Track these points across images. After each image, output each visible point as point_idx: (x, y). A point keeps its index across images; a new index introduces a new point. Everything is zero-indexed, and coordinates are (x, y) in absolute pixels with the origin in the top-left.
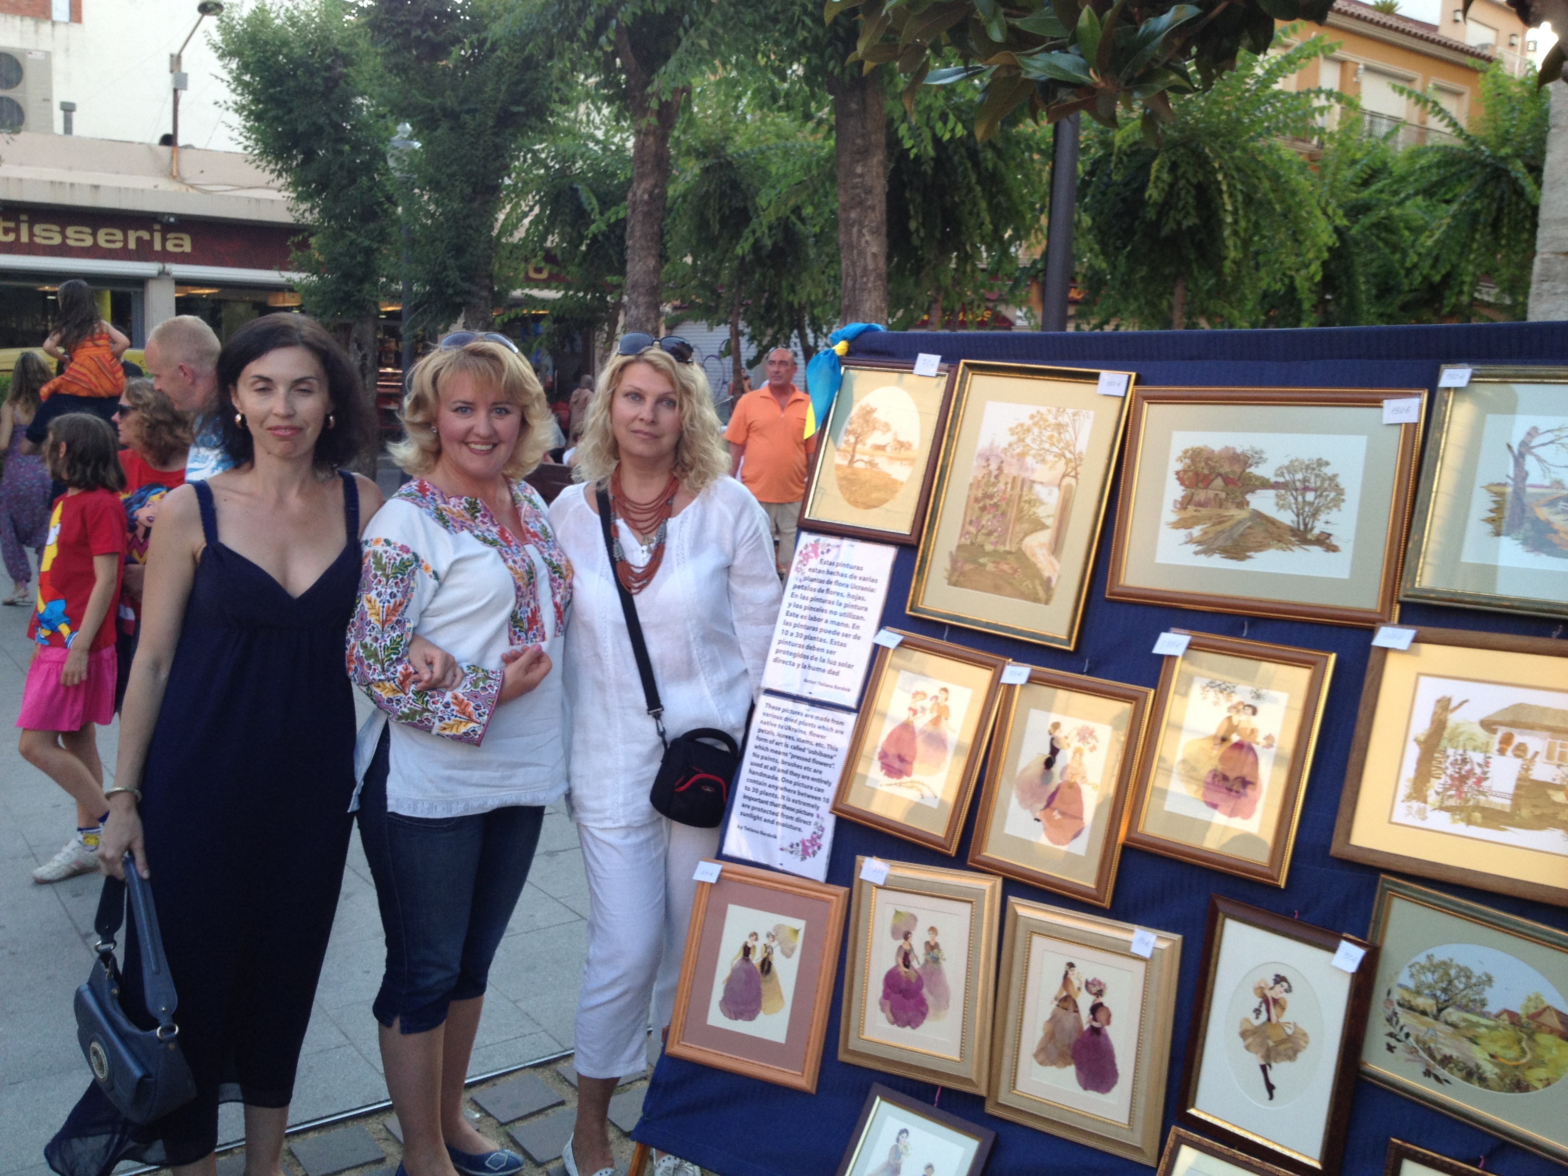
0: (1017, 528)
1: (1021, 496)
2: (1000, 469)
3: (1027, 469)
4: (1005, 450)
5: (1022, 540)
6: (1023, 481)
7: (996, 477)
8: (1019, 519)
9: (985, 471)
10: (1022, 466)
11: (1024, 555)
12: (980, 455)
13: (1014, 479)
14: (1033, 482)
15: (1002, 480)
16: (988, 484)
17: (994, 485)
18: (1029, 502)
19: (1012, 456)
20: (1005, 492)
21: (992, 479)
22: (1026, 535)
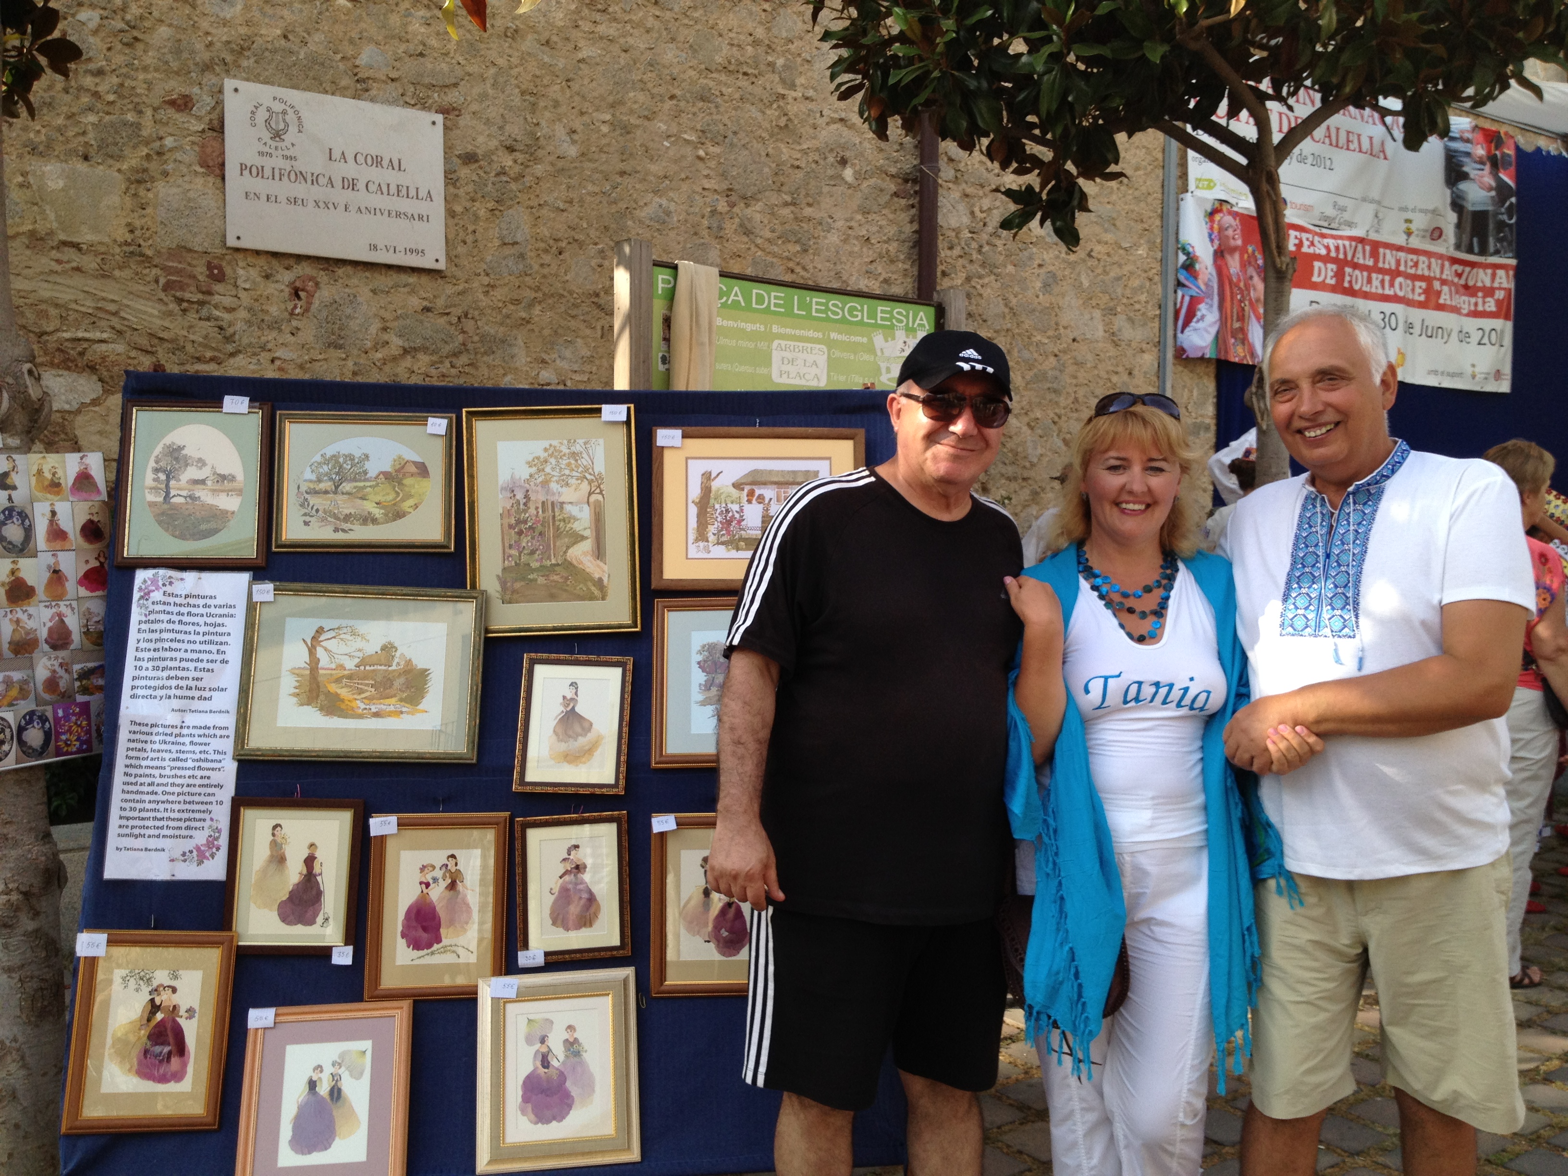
0: (558, 544)
1: (554, 517)
2: (527, 497)
3: (554, 494)
4: (527, 481)
5: (565, 552)
6: (553, 503)
7: (525, 504)
8: (558, 534)
9: (512, 501)
10: (548, 492)
11: (571, 564)
12: (502, 489)
13: (543, 503)
14: (563, 503)
15: (532, 506)
16: (518, 511)
17: (525, 511)
18: (564, 520)
19: (536, 485)
20: (537, 516)
21: (522, 507)
22: (568, 548)
